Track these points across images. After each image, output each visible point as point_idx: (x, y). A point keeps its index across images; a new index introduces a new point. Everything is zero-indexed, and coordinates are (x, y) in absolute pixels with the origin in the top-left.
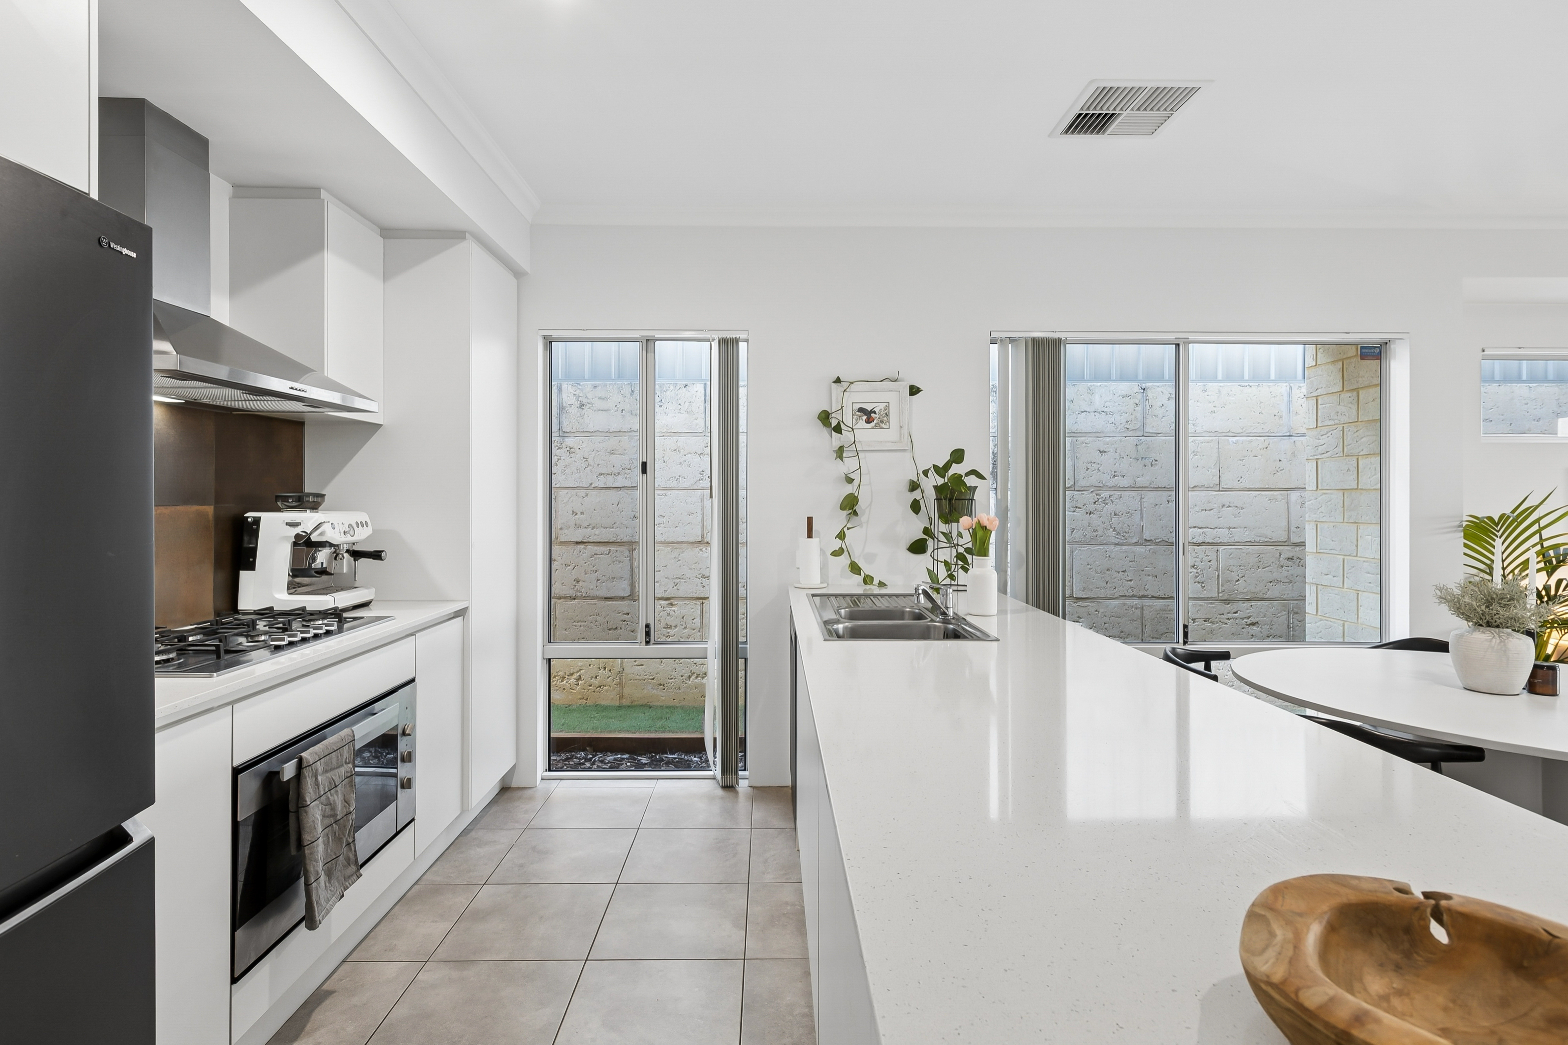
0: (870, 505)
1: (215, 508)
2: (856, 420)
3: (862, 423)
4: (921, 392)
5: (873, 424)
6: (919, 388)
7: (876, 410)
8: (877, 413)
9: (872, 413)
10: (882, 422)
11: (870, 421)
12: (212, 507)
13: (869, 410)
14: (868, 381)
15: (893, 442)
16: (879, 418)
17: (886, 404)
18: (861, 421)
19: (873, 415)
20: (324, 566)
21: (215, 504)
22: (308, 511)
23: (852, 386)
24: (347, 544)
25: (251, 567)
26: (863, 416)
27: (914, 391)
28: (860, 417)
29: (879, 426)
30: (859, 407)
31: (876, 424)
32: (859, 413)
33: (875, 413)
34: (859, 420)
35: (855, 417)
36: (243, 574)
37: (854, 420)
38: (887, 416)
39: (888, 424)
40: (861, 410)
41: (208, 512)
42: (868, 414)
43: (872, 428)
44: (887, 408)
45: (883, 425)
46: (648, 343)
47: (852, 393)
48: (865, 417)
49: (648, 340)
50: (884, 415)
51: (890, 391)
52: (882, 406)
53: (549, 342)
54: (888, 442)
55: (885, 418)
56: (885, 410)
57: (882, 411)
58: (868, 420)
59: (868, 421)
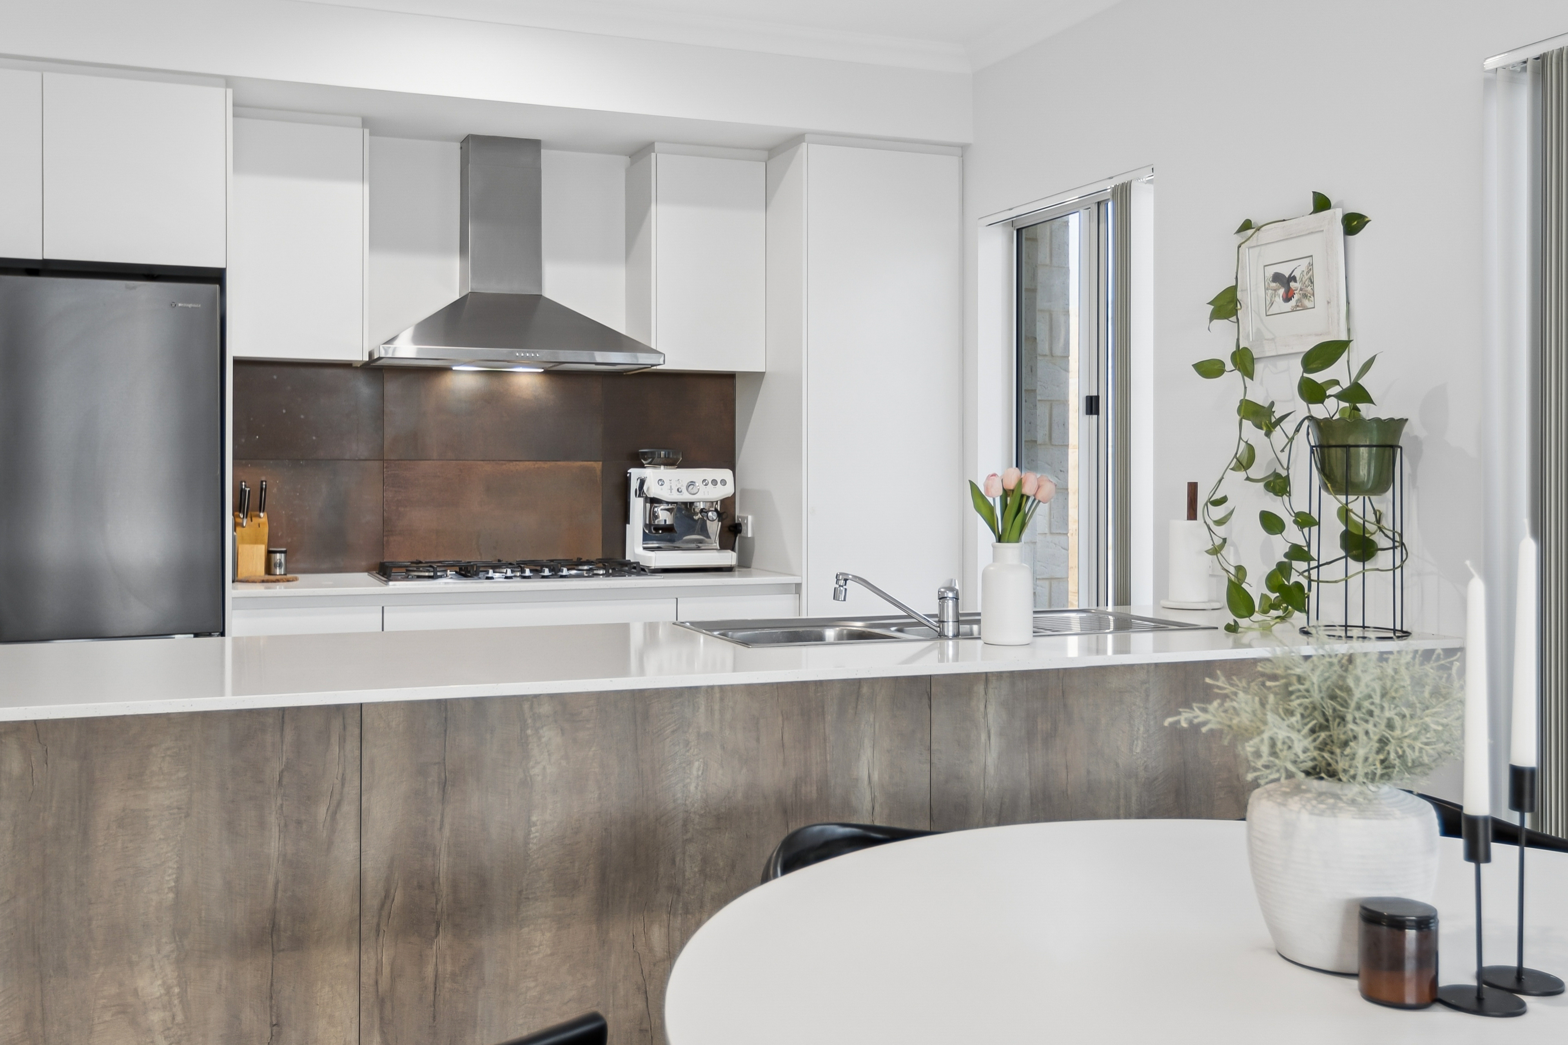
1: (603, 464)
2: (1271, 298)
3: (1278, 303)
4: (1364, 226)
5: (1293, 302)
6: (1359, 219)
7: (1297, 274)
8: (1298, 279)
9: (1292, 281)
10: (1306, 296)
11: (1289, 296)
12: (601, 463)
13: (1287, 276)
14: (1283, 220)
15: (1321, 334)
16: (1301, 290)
17: (1308, 260)
18: (1277, 298)
19: (1292, 284)
20: (667, 523)
21: (604, 459)
22: (662, 467)
23: (1264, 233)
24: (703, 502)
25: (629, 522)
26: (1279, 289)
27: (1353, 223)
28: (1275, 290)
29: (1302, 305)
30: (1273, 273)
31: (1297, 301)
32: (1275, 284)
33: (1295, 280)
34: (1275, 297)
35: (1270, 292)
36: (627, 526)
37: (1268, 299)
38: (1311, 283)
39: (1313, 298)
40: (1277, 277)
41: (595, 467)
42: (1286, 284)
43: (1293, 311)
44: (1311, 267)
45: (1307, 303)
47: (1264, 247)
48: (1282, 291)
50: (1307, 283)
51: (1312, 233)
52: (1304, 264)
55: (1310, 286)
56: (1308, 272)
57: (1305, 273)
58: (1287, 295)
59: (1287, 298)
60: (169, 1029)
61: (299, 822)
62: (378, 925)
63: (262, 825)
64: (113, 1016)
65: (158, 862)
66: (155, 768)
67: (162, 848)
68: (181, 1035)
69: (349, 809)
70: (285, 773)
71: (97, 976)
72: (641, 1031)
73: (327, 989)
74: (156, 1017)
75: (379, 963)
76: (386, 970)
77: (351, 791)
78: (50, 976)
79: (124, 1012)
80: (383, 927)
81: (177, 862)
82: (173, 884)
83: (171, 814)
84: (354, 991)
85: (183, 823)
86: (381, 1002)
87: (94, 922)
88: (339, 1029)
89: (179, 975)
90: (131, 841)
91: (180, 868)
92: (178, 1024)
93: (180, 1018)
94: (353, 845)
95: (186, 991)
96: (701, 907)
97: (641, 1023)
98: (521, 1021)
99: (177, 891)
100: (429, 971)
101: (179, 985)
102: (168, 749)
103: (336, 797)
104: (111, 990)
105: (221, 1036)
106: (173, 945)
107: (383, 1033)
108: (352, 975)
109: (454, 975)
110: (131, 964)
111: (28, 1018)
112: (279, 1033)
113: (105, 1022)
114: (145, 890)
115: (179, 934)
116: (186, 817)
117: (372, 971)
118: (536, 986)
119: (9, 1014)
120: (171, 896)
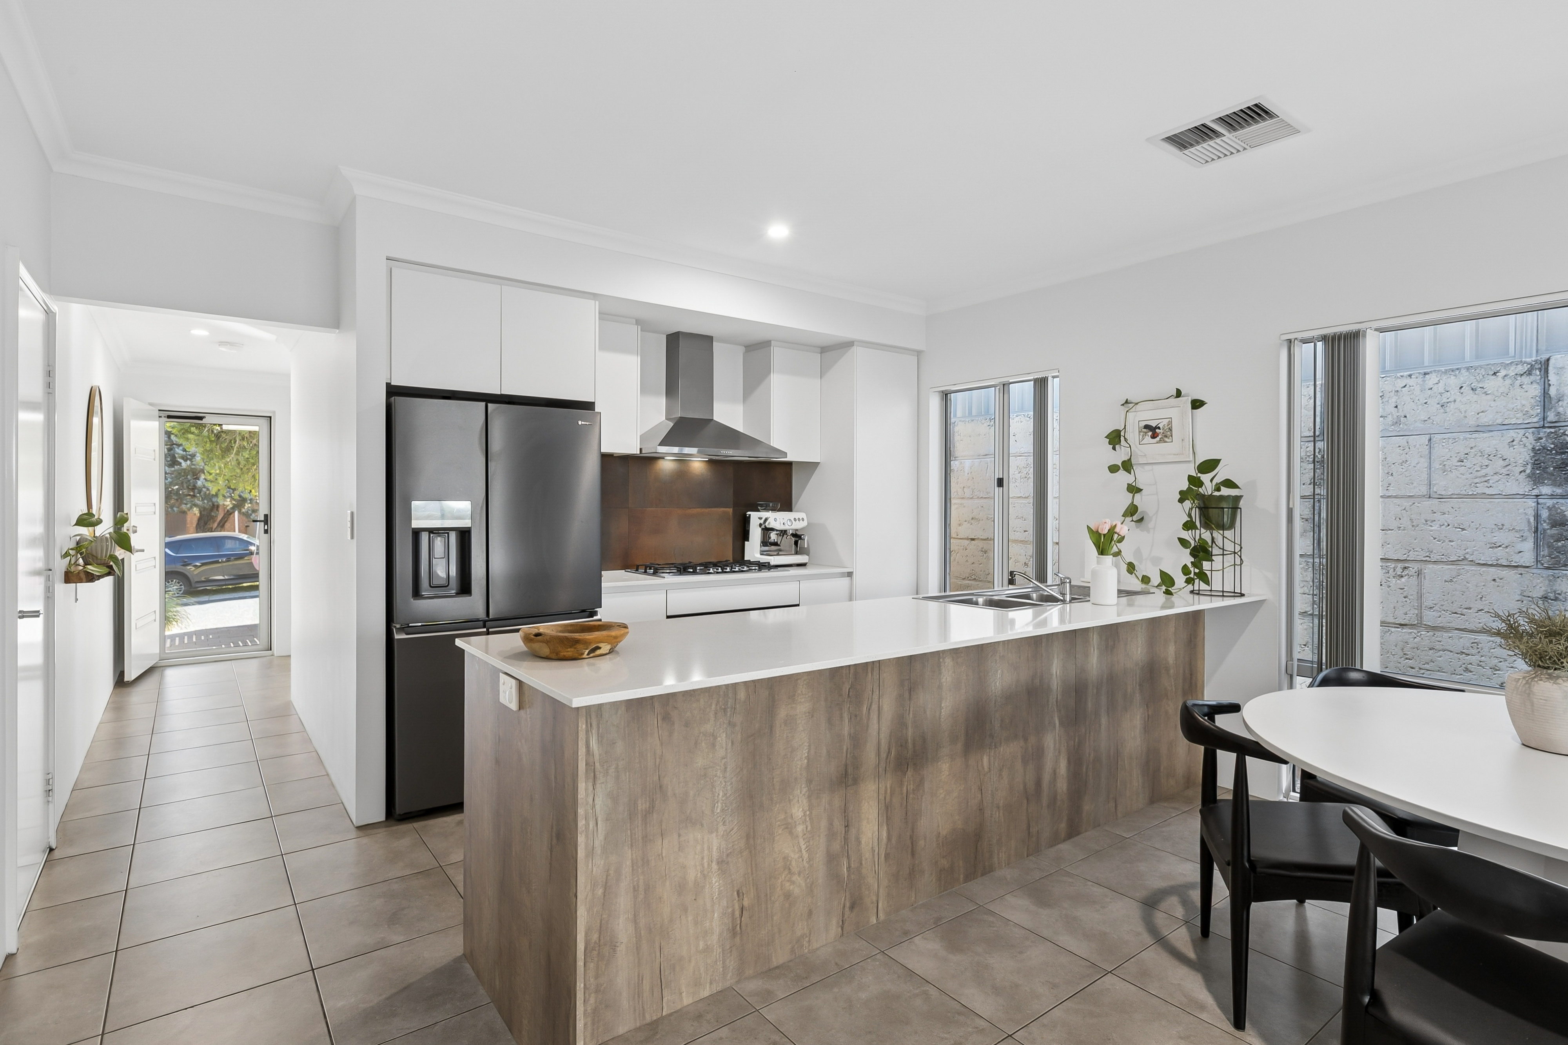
0: (1157, 512)
1: (733, 510)
2: (1143, 436)
3: (1148, 439)
4: (1205, 405)
5: (1158, 439)
6: (1203, 401)
7: (1161, 426)
8: (1161, 428)
9: (1157, 429)
10: (1166, 436)
11: (1155, 436)
12: (732, 509)
13: (1154, 426)
14: (1152, 400)
15: (1175, 455)
16: (1163, 433)
17: (1168, 420)
18: (1147, 437)
19: (1157, 431)
20: (775, 541)
21: (734, 507)
22: (770, 511)
23: (1138, 406)
25: (748, 540)
26: (1148, 432)
27: (1197, 404)
28: (1146, 433)
29: (1163, 441)
30: (1144, 424)
31: (1160, 439)
32: (1145, 430)
33: (1159, 428)
35: (1142, 433)
36: (746, 542)
37: (1141, 437)
38: (1170, 430)
39: (1171, 437)
40: (1146, 427)
41: (729, 511)
42: (1152, 430)
43: (1157, 443)
44: (1170, 423)
45: (1166, 439)
46: (1005, 386)
47: (1138, 413)
48: (1150, 433)
49: (1004, 385)
50: (1167, 430)
51: (1171, 407)
52: (1166, 422)
53: (945, 396)
54: (1171, 454)
55: (1169, 433)
56: (1168, 425)
57: (1166, 426)
58: (1154, 435)
59: (1153, 437)
60: (805, 834)
61: (856, 716)
62: (886, 768)
63: (841, 717)
64: (782, 830)
65: (801, 743)
66: (799, 692)
67: (802, 736)
68: (810, 837)
69: (875, 707)
70: (851, 690)
71: (776, 809)
72: (980, 810)
73: (866, 804)
74: (800, 829)
75: (886, 787)
76: (889, 791)
77: (876, 697)
78: (757, 812)
79: (787, 828)
80: (887, 769)
81: (808, 742)
82: (807, 755)
83: (806, 716)
84: (876, 804)
85: (811, 721)
86: (887, 808)
87: (775, 780)
88: (871, 825)
89: (809, 805)
90: (790, 733)
91: (809, 746)
92: (809, 831)
93: (809, 828)
94: (876, 726)
95: (812, 813)
96: (1001, 744)
97: (980, 806)
98: (937, 811)
99: (808, 758)
100: (905, 788)
101: (809, 810)
102: (805, 680)
103: (870, 700)
104: (782, 816)
105: (826, 835)
106: (807, 788)
107: (888, 825)
108: (876, 795)
109: (913, 790)
110: (790, 801)
111: (748, 837)
112: (848, 831)
113: (779, 834)
114: (795, 759)
115: (809, 781)
116: (812, 717)
117: (883, 792)
118: (943, 792)
119: (740, 836)
120: (806, 761)
